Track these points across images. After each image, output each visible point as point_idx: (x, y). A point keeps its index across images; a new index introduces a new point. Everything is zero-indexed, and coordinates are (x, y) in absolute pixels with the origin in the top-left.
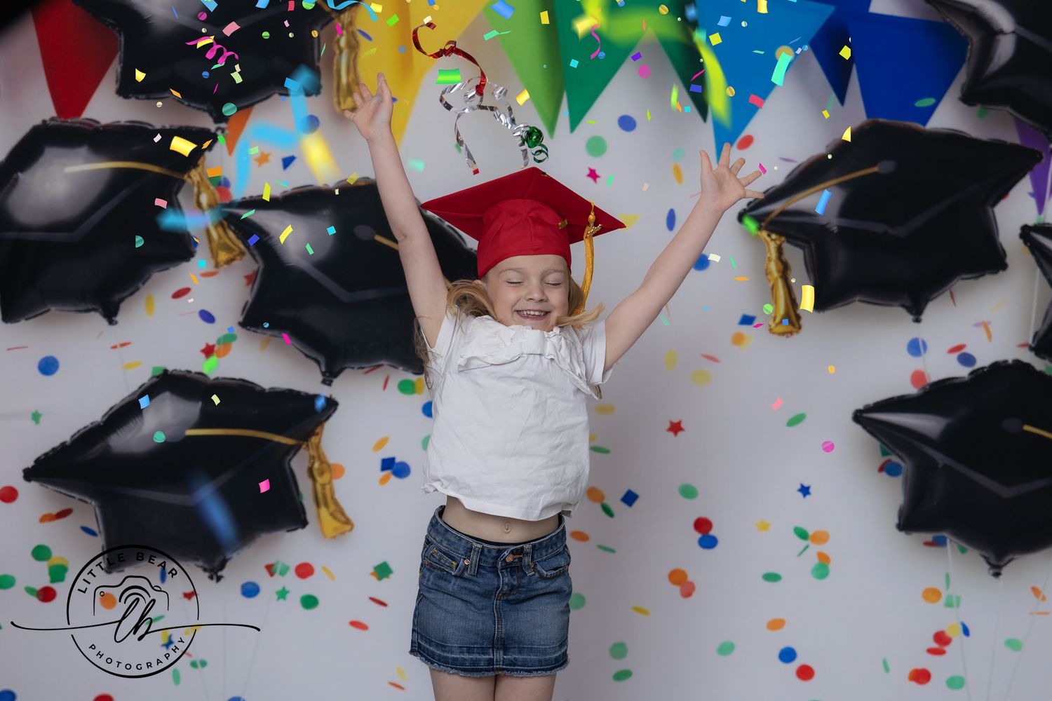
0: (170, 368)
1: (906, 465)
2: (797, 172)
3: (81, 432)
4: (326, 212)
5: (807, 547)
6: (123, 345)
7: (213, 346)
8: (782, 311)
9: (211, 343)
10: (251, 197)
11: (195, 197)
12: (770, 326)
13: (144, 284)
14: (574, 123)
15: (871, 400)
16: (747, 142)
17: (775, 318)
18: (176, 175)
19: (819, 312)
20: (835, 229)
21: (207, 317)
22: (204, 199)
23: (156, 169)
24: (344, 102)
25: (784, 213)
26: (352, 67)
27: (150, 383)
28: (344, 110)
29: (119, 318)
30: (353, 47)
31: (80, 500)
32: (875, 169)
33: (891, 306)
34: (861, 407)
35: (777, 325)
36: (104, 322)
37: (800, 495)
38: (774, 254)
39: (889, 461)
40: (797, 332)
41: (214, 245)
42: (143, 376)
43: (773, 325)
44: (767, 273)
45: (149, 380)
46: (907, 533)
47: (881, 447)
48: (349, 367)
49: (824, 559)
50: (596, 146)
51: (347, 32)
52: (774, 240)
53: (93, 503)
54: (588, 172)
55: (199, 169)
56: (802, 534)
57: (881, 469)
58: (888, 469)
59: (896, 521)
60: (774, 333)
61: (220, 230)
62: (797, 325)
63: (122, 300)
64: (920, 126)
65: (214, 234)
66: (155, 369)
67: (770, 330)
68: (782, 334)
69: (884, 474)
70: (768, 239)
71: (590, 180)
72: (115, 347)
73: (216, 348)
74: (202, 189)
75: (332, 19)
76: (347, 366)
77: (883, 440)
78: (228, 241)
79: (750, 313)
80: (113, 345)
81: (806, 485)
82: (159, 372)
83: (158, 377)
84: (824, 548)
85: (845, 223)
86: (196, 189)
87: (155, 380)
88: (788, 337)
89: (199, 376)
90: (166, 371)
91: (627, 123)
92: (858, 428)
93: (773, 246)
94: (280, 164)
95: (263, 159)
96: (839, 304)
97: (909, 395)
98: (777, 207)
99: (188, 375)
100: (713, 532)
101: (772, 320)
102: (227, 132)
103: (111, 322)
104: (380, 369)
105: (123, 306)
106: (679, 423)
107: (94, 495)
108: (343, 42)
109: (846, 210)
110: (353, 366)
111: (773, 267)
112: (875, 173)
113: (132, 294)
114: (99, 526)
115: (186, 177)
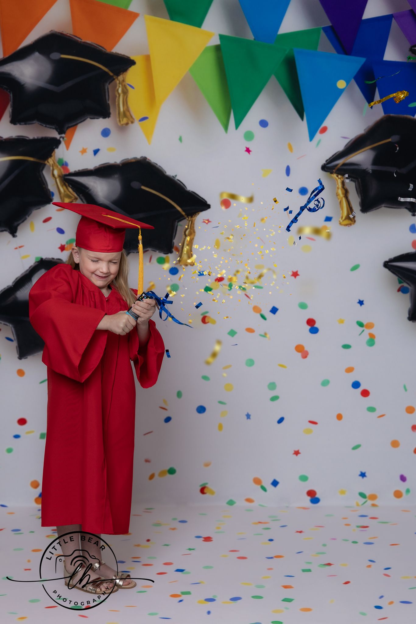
0: (44, 257)
1: (411, 288)
2: (349, 144)
3: (3, 291)
4: (116, 176)
5: (363, 331)
6: (20, 247)
7: (64, 246)
8: (345, 213)
9: (63, 244)
10: (79, 170)
11: (51, 172)
12: (340, 221)
13: (28, 216)
14: (237, 125)
15: (392, 256)
16: (324, 130)
17: (342, 218)
18: (42, 162)
19: (364, 213)
20: (370, 171)
21: (60, 231)
22: (56, 173)
23: (31, 159)
24: (122, 120)
25: (344, 165)
26: (125, 102)
27: (35, 265)
28: (123, 125)
29: (18, 234)
30: (125, 92)
31: (4, 324)
32: (390, 140)
33: (400, 208)
34: (387, 260)
35: (343, 221)
36: (10, 236)
37: (359, 305)
38: (340, 185)
39: (403, 286)
40: (354, 224)
41: (62, 195)
42: (30, 262)
43: (341, 221)
44: (337, 195)
45: (34, 264)
46: (413, 322)
47: (398, 279)
48: (132, 252)
49: (372, 336)
50: (249, 136)
51: (122, 85)
52: (340, 178)
53: (11, 325)
54: (245, 149)
55: (53, 158)
56: (361, 325)
57: (399, 290)
58: (402, 290)
59: (407, 316)
60: (342, 225)
61: (65, 188)
62: (353, 221)
63: (18, 225)
64: (411, 117)
65: (62, 190)
66: (36, 258)
67: (340, 223)
68: (346, 225)
69: (400, 293)
70: (337, 178)
71: (247, 153)
72: (16, 248)
73: (66, 246)
74: (55, 168)
75: (114, 79)
76: (131, 251)
77: (399, 276)
78: (68, 193)
79: (329, 215)
80: (15, 247)
81: (361, 300)
82: (39, 260)
83: (38, 262)
84: (372, 331)
85: (375, 168)
86: (51, 168)
87: (37, 263)
88: (349, 226)
89: (58, 260)
90: (42, 259)
91: (264, 124)
92: (386, 270)
93: (339, 181)
94: (92, 153)
95: (84, 151)
96: (374, 209)
97: (411, 253)
98: (341, 162)
99: (53, 260)
100: (316, 326)
101: (341, 218)
102: (65, 139)
103: (14, 236)
104: (148, 252)
105: (19, 228)
106: (297, 272)
107: (10, 322)
108: (120, 91)
109: (375, 162)
110: (134, 251)
111: (340, 192)
112: (390, 142)
113: (23, 222)
114: (14, 337)
115: (46, 162)
